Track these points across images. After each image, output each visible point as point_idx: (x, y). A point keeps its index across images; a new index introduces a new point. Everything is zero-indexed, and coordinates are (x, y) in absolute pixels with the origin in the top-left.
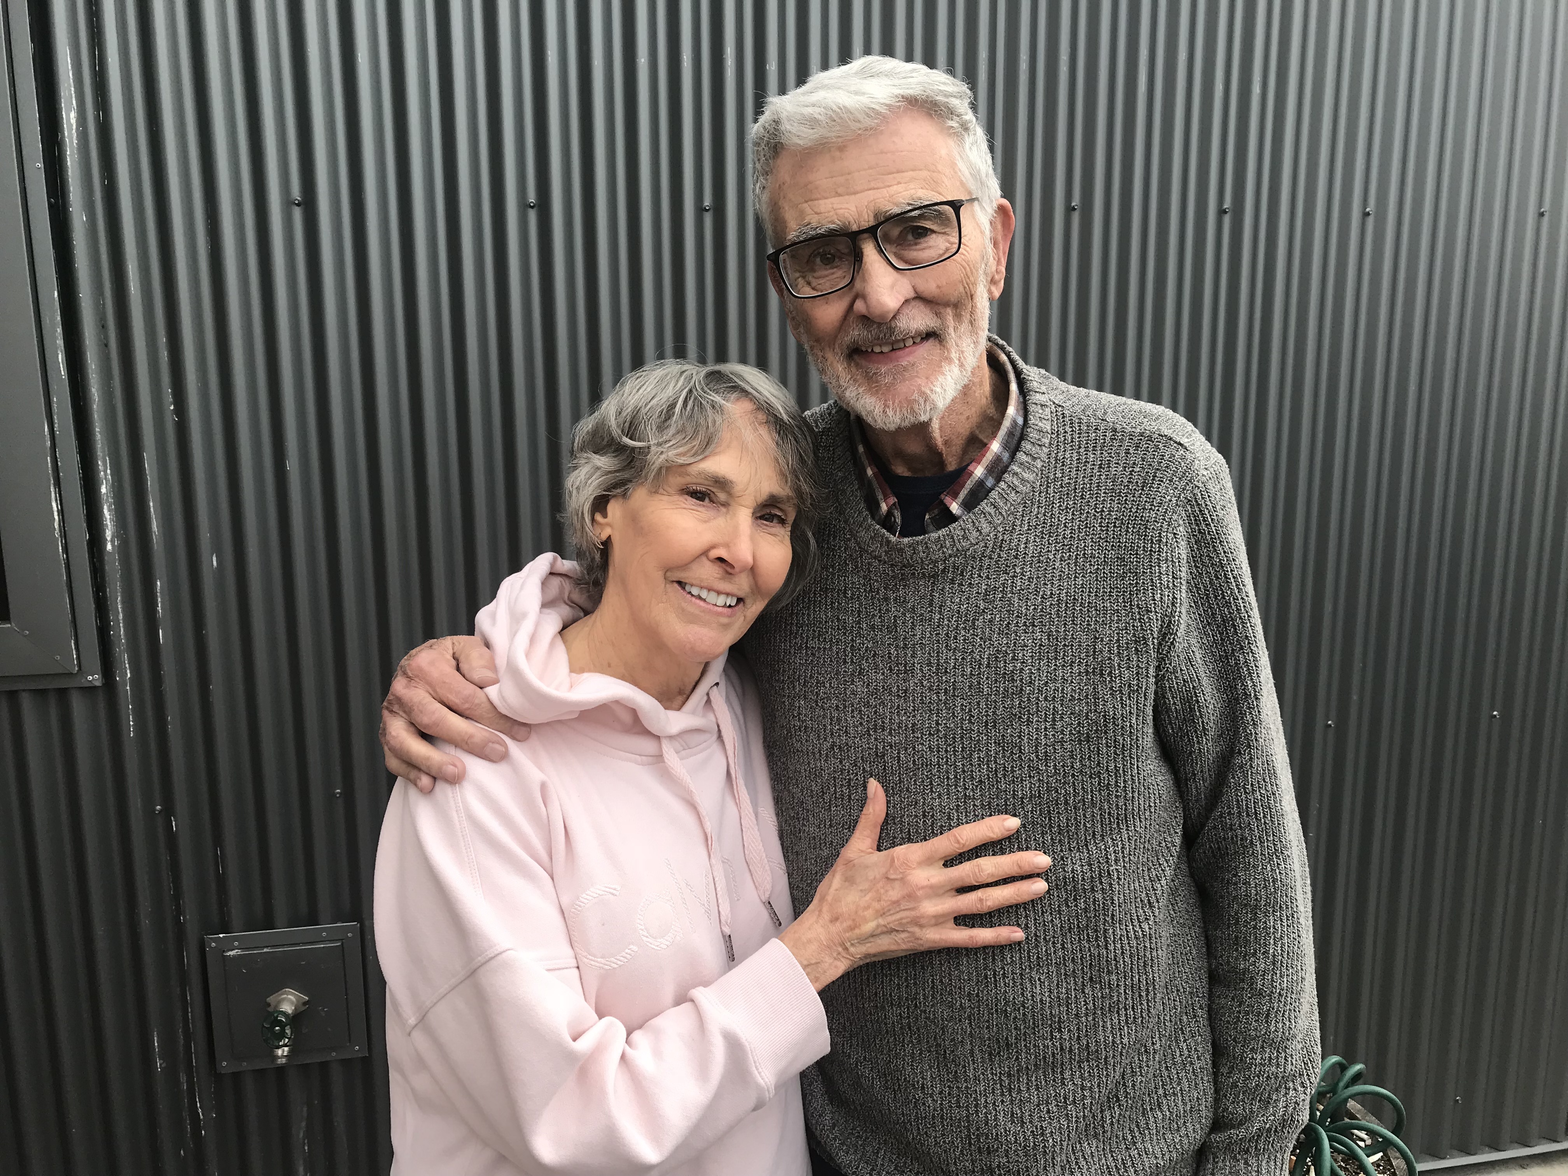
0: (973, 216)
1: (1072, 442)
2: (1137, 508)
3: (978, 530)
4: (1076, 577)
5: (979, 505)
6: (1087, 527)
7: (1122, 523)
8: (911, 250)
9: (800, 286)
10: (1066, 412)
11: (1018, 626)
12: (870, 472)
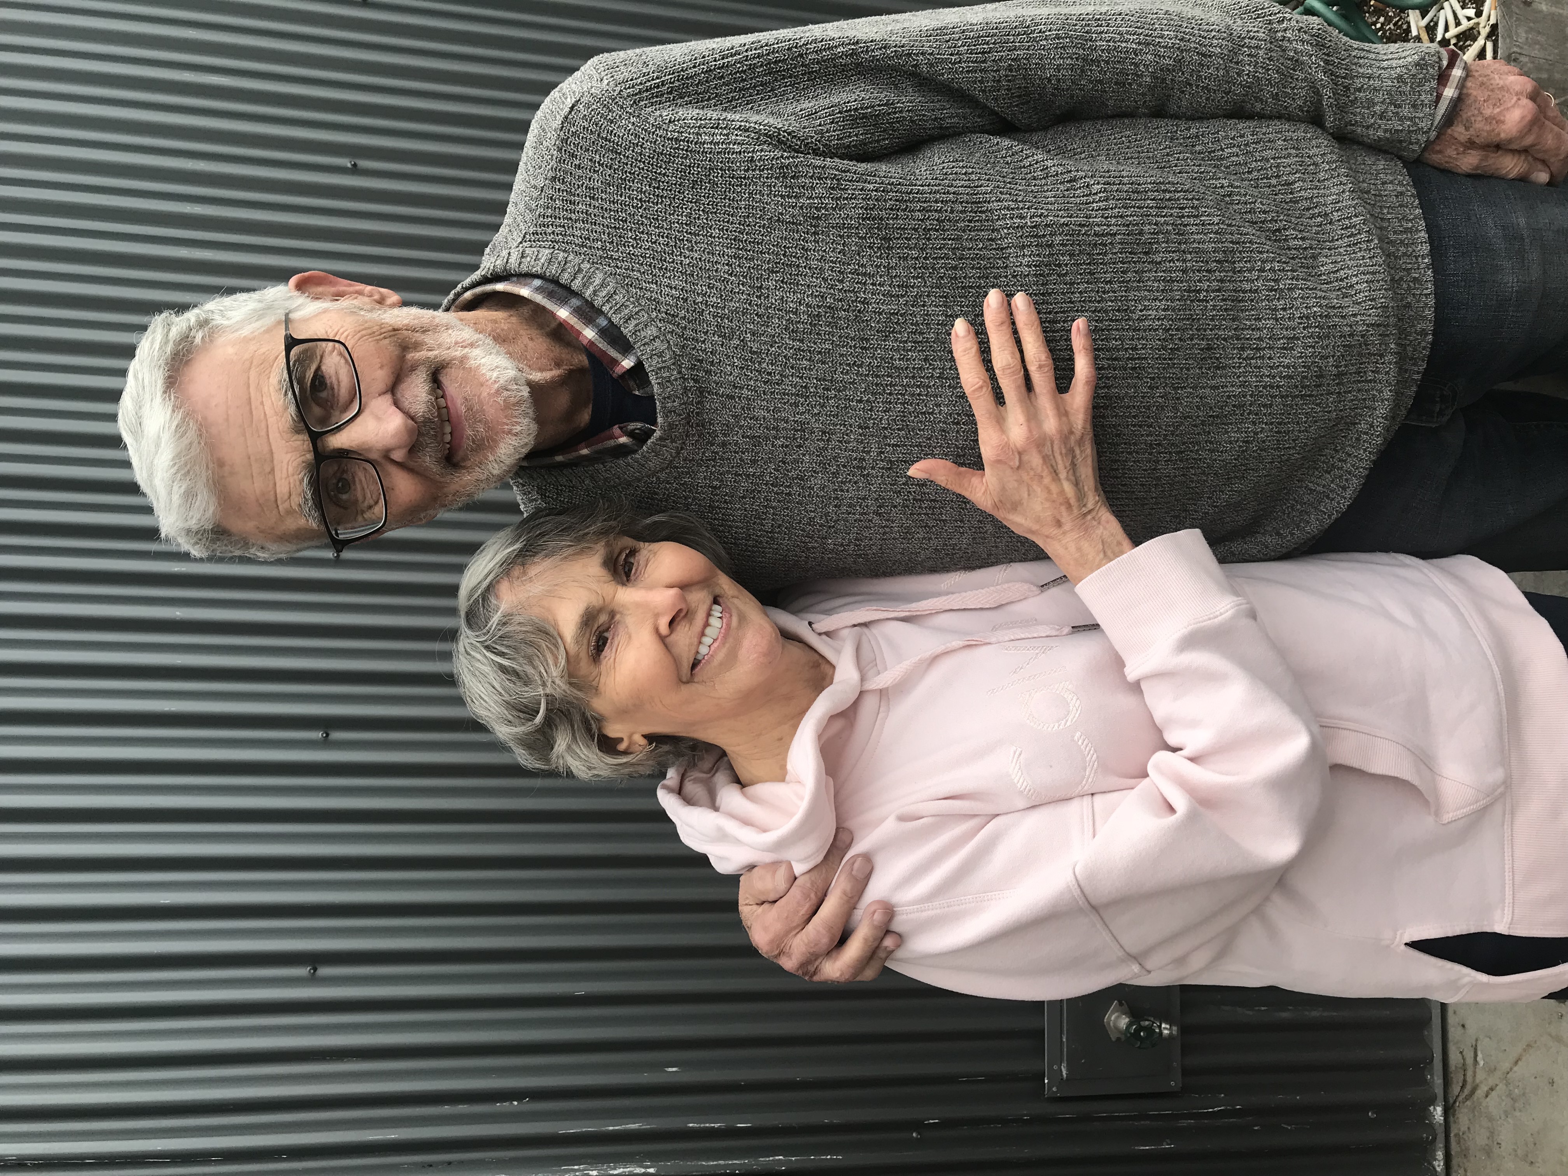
0: (306, 320)
1: (564, 226)
2: (640, 161)
3: (654, 340)
4: (710, 236)
5: (625, 336)
6: (657, 219)
7: (655, 180)
8: (339, 395)
9: (374, 517)
10: (531, 230)
11: (760, 305)
12: (585, 452)
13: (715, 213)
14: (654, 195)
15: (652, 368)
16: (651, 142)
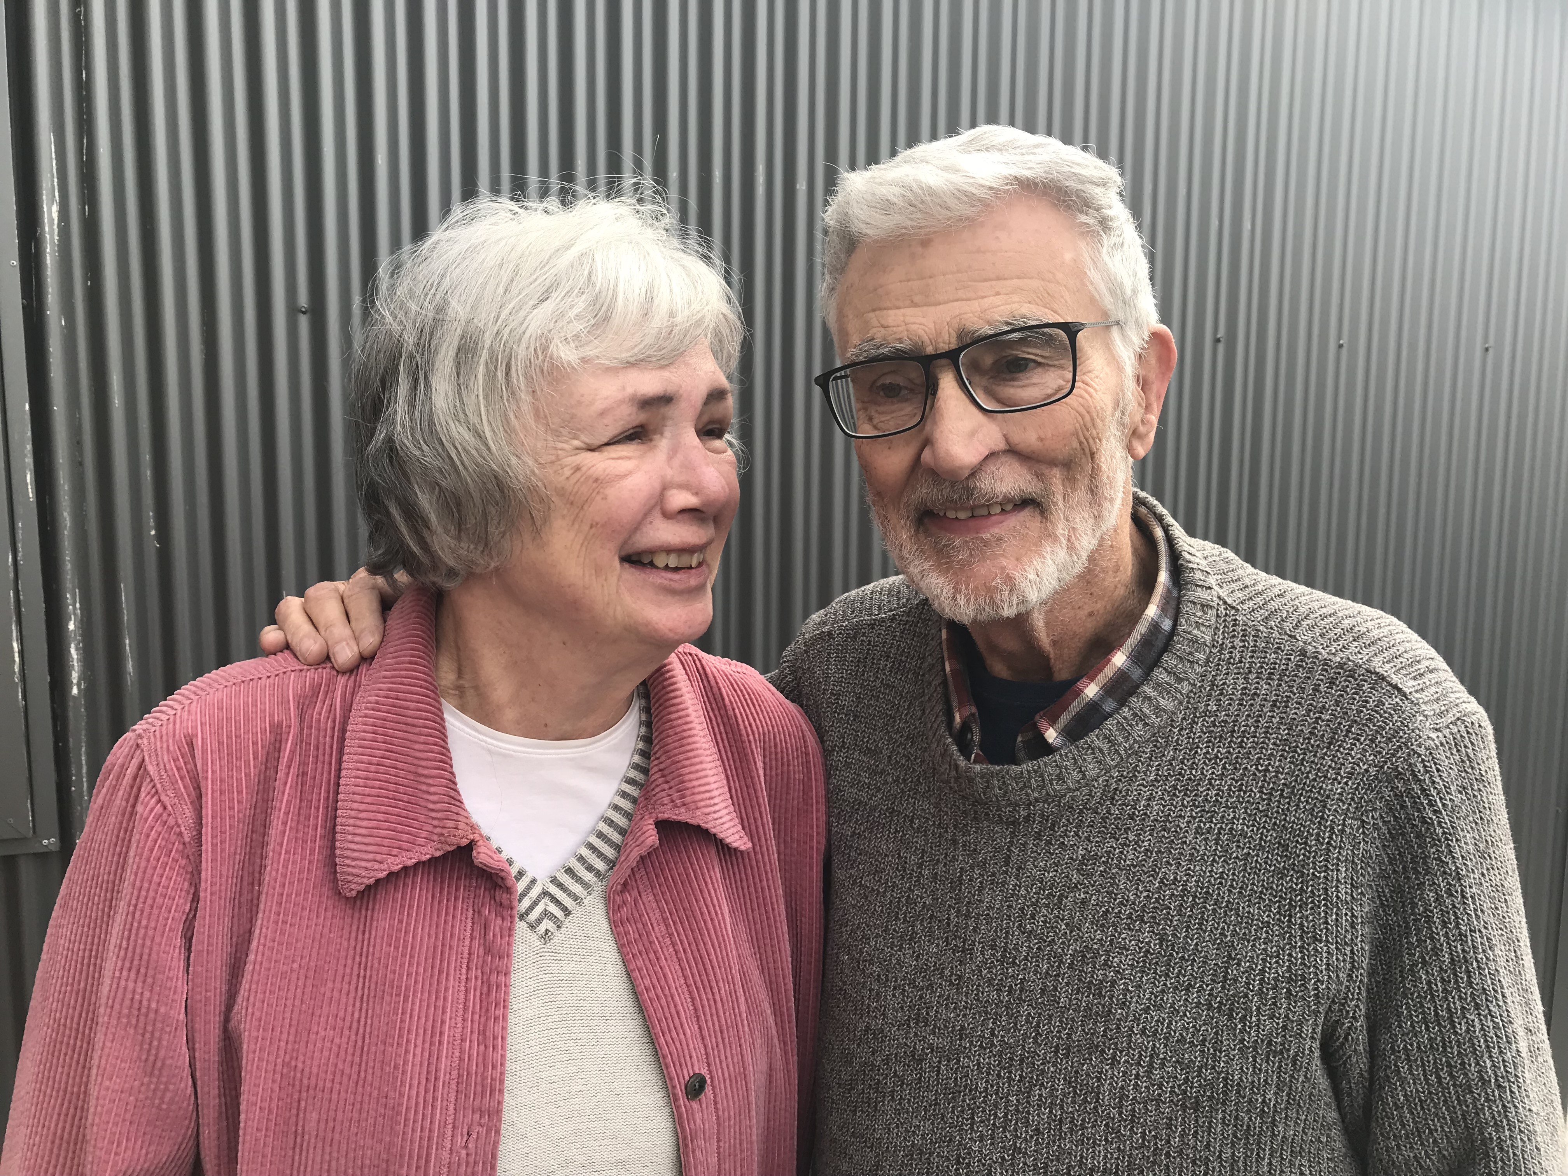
0: (1108, 346)
1: (1241, 662)
2: (1317, 774)
3: (1081, 771)
4: (1214, 860)
5: (1087, 735)
6: (1241, 790)
7: (1293, 792)
8: (1006, 387)
10: (1241, 618)
13: (1245, 870)
14: (1272, 789)
15: (1042, 766)
16: (1341, 794)
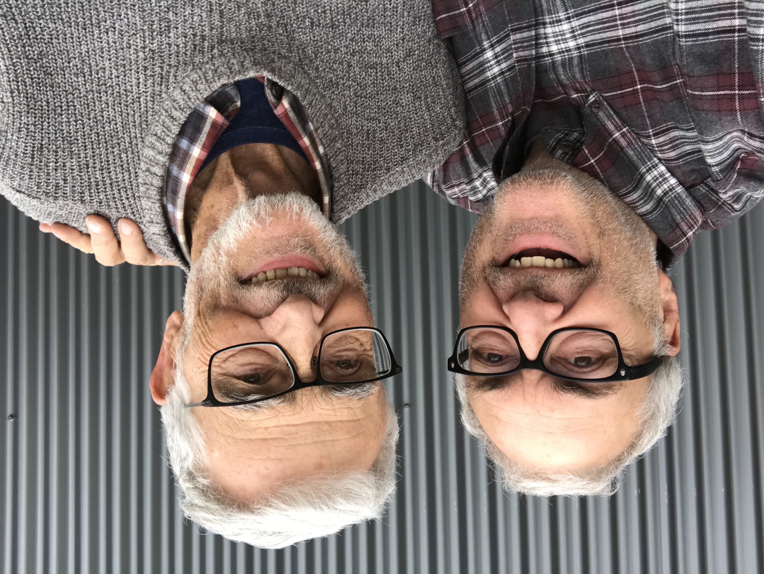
5: (188, 118)
8: (261, 363)
13: (68, 51)
14: (68, 110)
15: (207, 88)
16: (21, 116)
